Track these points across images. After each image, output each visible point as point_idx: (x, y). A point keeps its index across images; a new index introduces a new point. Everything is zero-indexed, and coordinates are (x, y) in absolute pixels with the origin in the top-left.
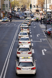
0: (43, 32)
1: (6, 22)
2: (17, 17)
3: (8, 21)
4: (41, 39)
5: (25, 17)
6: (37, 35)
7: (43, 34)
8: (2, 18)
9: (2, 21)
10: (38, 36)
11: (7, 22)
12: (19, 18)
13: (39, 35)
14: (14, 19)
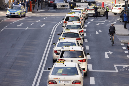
0: (122, 44)
1: (19, 17)
2: (50, 5)
3: (24, 16)
4: (115, 66)
5: (70, 3)
6: (106, 53)
7: (122, 51)
8: (6, 6)
9: (8, 16)
10: (107, 56)
11: (22, 17)
12: (55, 6)
13: (110, 53)
14: (42, 9)
